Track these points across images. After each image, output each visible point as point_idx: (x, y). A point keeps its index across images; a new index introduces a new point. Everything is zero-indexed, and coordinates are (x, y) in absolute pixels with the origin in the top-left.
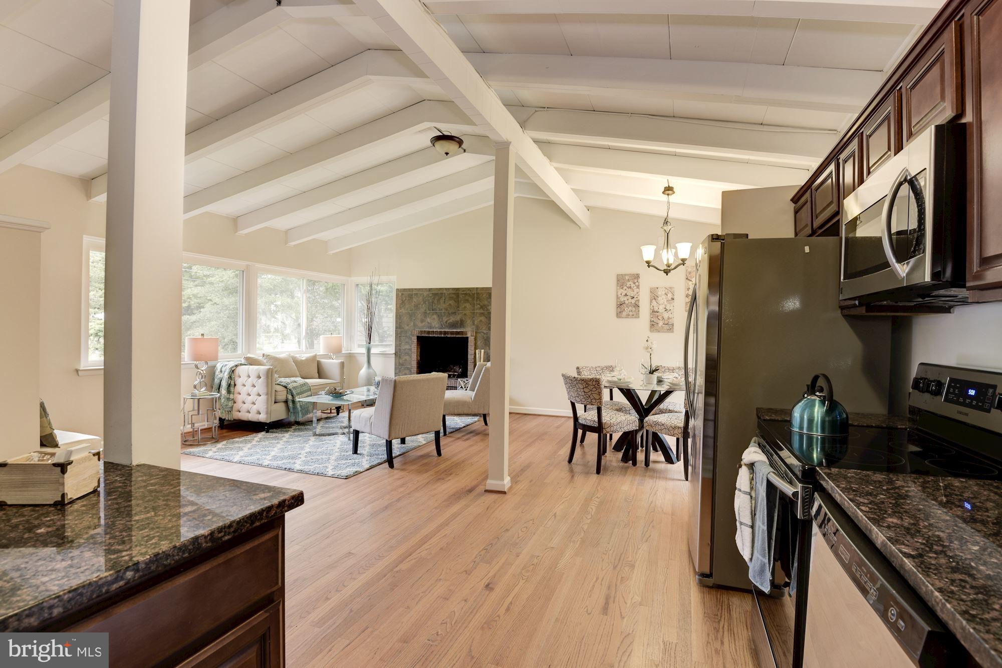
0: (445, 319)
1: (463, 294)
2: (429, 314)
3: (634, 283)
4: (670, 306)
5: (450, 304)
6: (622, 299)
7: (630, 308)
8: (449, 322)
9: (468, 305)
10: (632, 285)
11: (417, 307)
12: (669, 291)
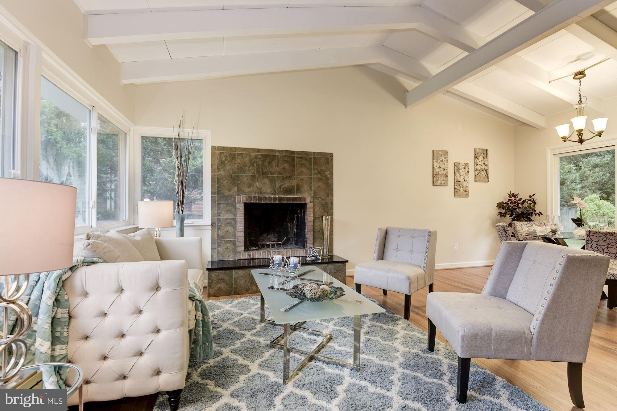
0: (278, 184)
1: (299, 158)
2: (258, 177)
3: (445, 158)
4: (467, 177)
5: (284, 168)
6: (437, 170)
7: (443, 178)
8: (283, 187)
9: (304, 170)
10: (444, 160)
11: (242, 169)
12: (466, 166)
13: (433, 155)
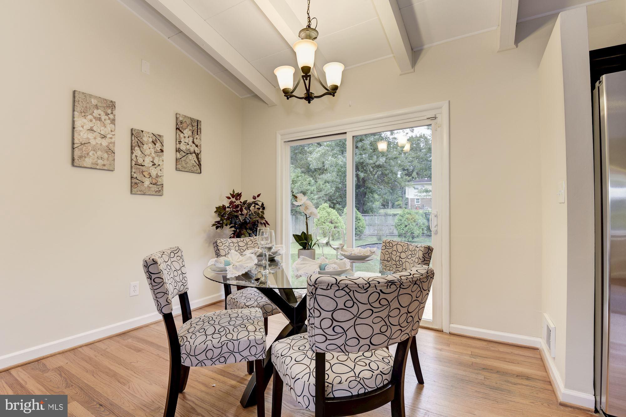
3: (107, 114)
4: (159, 160)
6: (84, 134)
7: (99, 153)
10: (104, 117)
12: (157, 139)
13: (74, 101)
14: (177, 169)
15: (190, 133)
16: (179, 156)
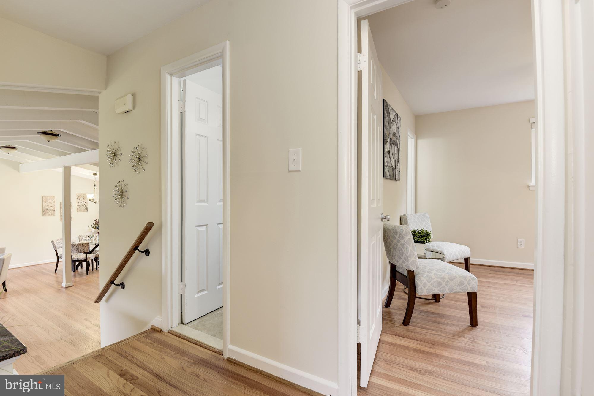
3: (52, 200)
6: (46, 208)
7: (50, 211)
13: (43, 199)
14: (77, 212)
15: (83, 199)
16: (78, 207)
